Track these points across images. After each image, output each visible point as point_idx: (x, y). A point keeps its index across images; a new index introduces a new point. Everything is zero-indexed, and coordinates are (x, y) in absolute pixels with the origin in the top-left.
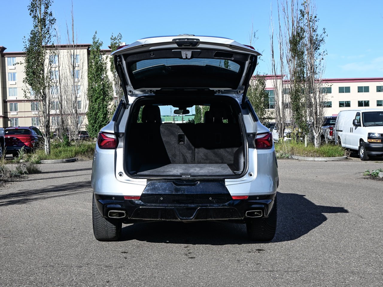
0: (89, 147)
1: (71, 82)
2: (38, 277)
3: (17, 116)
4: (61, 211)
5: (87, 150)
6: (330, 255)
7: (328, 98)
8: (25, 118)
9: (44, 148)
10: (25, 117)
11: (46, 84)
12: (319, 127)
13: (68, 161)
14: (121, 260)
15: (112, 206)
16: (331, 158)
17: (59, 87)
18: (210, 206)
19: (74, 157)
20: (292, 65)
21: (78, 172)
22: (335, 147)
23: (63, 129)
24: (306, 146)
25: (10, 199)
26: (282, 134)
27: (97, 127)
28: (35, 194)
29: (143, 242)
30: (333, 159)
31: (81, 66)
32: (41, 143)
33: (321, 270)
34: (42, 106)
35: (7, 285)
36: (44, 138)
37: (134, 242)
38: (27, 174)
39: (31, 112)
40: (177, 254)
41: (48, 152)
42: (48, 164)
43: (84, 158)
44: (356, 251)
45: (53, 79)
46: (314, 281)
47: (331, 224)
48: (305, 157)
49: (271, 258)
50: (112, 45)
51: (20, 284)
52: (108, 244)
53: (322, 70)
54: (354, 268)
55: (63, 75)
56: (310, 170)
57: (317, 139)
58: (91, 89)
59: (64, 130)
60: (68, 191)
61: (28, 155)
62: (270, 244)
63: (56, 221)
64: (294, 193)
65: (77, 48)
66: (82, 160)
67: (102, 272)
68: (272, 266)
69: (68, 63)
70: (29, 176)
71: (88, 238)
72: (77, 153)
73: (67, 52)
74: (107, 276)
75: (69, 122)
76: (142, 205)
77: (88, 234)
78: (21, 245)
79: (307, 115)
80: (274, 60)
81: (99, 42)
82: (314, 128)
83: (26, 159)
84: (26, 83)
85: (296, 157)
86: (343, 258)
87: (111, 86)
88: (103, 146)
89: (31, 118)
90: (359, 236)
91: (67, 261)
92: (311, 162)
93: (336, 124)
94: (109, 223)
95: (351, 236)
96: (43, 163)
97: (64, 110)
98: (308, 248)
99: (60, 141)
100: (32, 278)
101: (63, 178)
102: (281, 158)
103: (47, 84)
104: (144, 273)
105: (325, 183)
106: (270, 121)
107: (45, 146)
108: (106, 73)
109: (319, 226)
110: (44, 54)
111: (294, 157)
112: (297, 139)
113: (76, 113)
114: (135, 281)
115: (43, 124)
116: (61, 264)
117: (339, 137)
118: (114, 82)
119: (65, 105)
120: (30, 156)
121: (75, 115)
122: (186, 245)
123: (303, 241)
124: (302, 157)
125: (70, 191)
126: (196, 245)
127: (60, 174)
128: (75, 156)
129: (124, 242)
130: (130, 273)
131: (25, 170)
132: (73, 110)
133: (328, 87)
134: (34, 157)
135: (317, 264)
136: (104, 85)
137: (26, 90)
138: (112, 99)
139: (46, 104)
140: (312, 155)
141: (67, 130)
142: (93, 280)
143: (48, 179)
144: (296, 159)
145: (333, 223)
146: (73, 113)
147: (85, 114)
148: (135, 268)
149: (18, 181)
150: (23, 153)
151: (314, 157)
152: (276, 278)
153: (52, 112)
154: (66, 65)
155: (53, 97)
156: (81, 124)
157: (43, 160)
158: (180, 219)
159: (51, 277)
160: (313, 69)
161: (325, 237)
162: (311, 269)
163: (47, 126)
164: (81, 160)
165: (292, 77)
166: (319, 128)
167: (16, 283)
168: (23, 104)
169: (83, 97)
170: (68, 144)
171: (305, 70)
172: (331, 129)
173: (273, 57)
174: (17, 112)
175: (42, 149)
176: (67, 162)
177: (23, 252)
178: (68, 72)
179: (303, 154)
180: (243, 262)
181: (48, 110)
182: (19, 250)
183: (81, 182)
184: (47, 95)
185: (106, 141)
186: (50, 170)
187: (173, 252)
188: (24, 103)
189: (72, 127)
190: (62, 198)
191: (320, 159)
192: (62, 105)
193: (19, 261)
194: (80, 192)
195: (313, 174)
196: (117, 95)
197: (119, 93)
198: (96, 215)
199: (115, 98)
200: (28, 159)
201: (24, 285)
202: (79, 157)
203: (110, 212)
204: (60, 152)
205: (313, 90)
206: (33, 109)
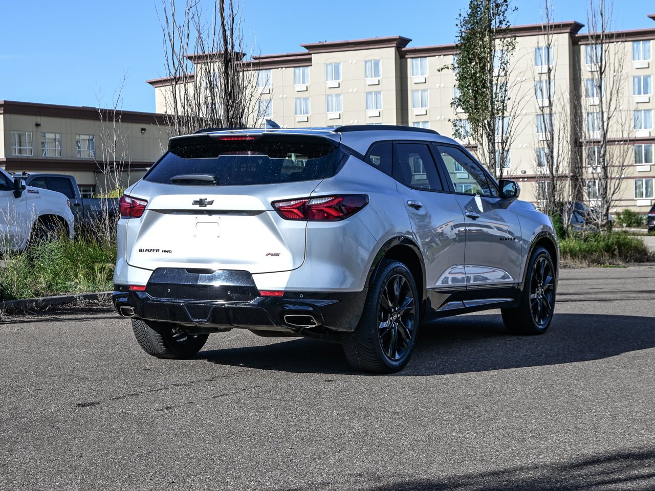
39: (634, 166)
76: (147, 299)
174: (651, 165)
203: (121, 309)
206: (638, 160)
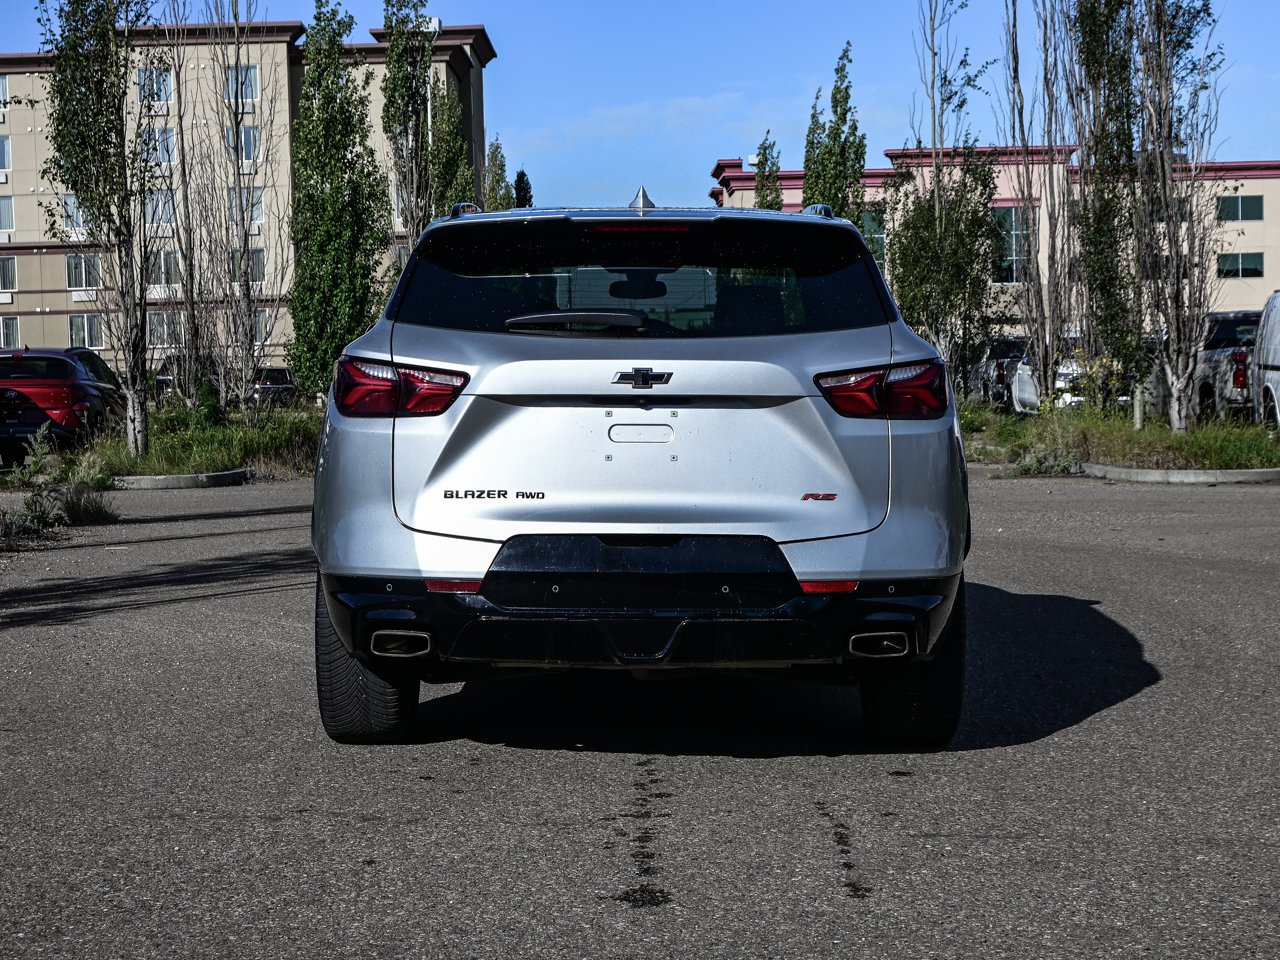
0: (296, 429)
1: (227, 178)
2: (133, 848)
3: (13, 309)
4: (201, 648)
5: (290, 438)
6: (1146, 791)
7: (1227, 238)
8: (45, 317)
9: (126, 432)
10: (43, 313)
11: (132, 182)
12: (1187, 354)
13: (216, 482)
14: (414, 800)
15: (384, 613)
16: (1232, 474)
17: (179, 196)
18: (723, 616)
19: (241, 466)
20: (1088, 109)
21: (258, 519)
22: (1250, 432)
23: (197, 359)
24: (1138, 426)
25: (11, 608)
26: (1050, 380)
27: (326, 351)
28: (102, 591)
29: (491, 747)
30: (1240, 478)
31: (266, 113)
32: (113, 412)
33: (1101, 835)
34: (117, 270)
35: (30, 868)
36: (125, 391)
37: (460, 745)
38: (66, 525)
39: (67, 291)
40: (609, 785)
41: (139, 443)
42: (140, 492)
43: (279, 470)
44: (1241, 779)
45: (157, 165)
46: (1071, 864)
47: (1174, 695)
48: (1131, 467)
49: (937, 797)
50: (389, 26)
51: (73, 865)
52: (370, 752)
53: (1201, 129)
54: (1221, 827)
55: (197, 148)
56: (1142, 517)
57: (1179, 399)
58: (305, 203)
59: (203, 366)
60: (223, 582)
61: (63, 458)
62: (939, 756)
63: (185, 682)
64: (1062, 594)
65: (251, 40)
66: (269, 478)
67: (349, 835)
68: (936, 821)
69: (213, 100)
70: (73, 532)
71: (300, 733)
72: (249, 452)
73: (213, 59)
74: (366, 847)
75: (219, 331)
76: (489, 612)
77: (298, 721)
78: (67, 753)
79: (1143, 307)
80: (1020, 92)
81: (338, 18)
82: (1168, 356)
83: (56, 473)
84: (54, 179)
85: (1097, 470)
86: (1189, 800)
87: (384, 193)
88: (352, 406)
89: (66, 318)
90: (1262, 734)
91: (229, 801)
92: (1154, 488)
93: (1258, 340)
94: (371, 676)
95: (1234, 732)
96: (121, 489)
97: (200, 284)
98: (1072, 770)
99: (185, 405)
100: (113, 851)
101: (200, 541)
102: (1040, 472)
103: (137, 184)
104: (492, 839)
105: (1187, 561)
106: (1007, 329)
107: (129, 421)
108: (364, 137)
109: (1127, 702)
110: (123, 70)
111: (1089, 469)
112: (1105, 402)
113: (247, 294)
114: (463, 860)
115: (119, 340)
116: (208, 810)
117: (1267, 390)
118: (393, 177)
119: (205, 265)
120: (71, 463)
121: (243, 305)
122: (644, 758)
123: (1059, 747)
124: (1119, 470)
125: (228, 582)
126: (680, 758)
127: (189, 528)
128: (243, 462)
129: (425, 746)
130: (444, 838)
131: (55, 509)
132: (236, 286)
133: (1227, 194)
134: (88, 465)
135: (1091, 816)
136: (355, 188)
137: (54, 205)
138: (385, 241)
139: (131, 261)
140: (1158, 460)
141: (213, 363)
142: (320, 857)
143: (145, 545)
144: (1096, 478)
145: (1182, 693)
146: (233, 294)
147: (280, 299)
148: (462, 823)
149: (33, 550)
150: (46, 449)
151: (1168, 468)
152: (943, 855)
153: (156, 292)
154: (207, 107)
155: (160, 233)
156: (266, 340)
157: (123, 475)
158: (624, 661)
159: (177, 848)
160: (1167, 125)
161: (1140, 734)
162: (1068, 830)
163: (135, 347)
164: (265, 477)
165: (1089, 156)
166: (1188, 358)
167: (61, 864)
168: (34, 259)
169: (274, 233)
170: (217, 417)
171: (1134, 129)
172: (1239, 360)
173: (1016, 78)
174: (12, 293)
175: (118, 435)
176: (214, 486)
177: (77, 773)
178: (216, 139)
179: (1124, 456)
180: (836, 807)
181: (141, 285)
182: (60, 770)
183: (270, 554)
184: (137, 227)
185: (364, 388)
186: (150, 514)
187: (595, 777)
188: (38, 257)
189: (230, 352)
190: (203, 607)
191: (1191, 476)
192: (191, 266)
193: (65, 801)
194: (265, 585)
195: (1151, 532)
196: (405, 226)
197: (412, 218)
198: (327, 649)
199: (397, 237)
200: (65, 472)
201: (89, 869)
202: (260, 468)
203: (377, 636)
204: (186, 446)
205: (1167, 206)
206: (73, 281)
